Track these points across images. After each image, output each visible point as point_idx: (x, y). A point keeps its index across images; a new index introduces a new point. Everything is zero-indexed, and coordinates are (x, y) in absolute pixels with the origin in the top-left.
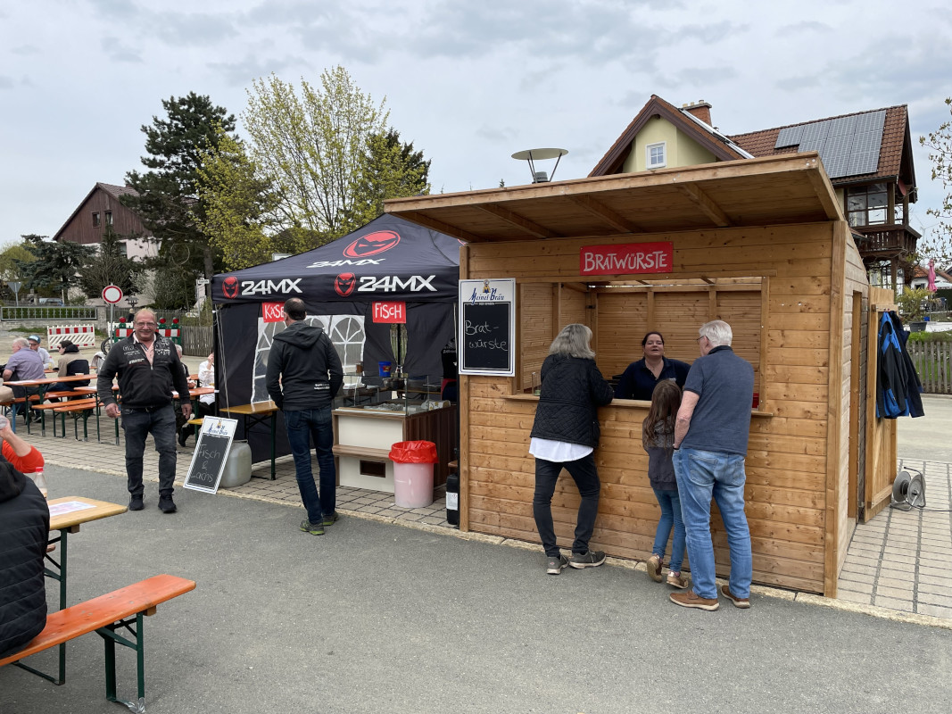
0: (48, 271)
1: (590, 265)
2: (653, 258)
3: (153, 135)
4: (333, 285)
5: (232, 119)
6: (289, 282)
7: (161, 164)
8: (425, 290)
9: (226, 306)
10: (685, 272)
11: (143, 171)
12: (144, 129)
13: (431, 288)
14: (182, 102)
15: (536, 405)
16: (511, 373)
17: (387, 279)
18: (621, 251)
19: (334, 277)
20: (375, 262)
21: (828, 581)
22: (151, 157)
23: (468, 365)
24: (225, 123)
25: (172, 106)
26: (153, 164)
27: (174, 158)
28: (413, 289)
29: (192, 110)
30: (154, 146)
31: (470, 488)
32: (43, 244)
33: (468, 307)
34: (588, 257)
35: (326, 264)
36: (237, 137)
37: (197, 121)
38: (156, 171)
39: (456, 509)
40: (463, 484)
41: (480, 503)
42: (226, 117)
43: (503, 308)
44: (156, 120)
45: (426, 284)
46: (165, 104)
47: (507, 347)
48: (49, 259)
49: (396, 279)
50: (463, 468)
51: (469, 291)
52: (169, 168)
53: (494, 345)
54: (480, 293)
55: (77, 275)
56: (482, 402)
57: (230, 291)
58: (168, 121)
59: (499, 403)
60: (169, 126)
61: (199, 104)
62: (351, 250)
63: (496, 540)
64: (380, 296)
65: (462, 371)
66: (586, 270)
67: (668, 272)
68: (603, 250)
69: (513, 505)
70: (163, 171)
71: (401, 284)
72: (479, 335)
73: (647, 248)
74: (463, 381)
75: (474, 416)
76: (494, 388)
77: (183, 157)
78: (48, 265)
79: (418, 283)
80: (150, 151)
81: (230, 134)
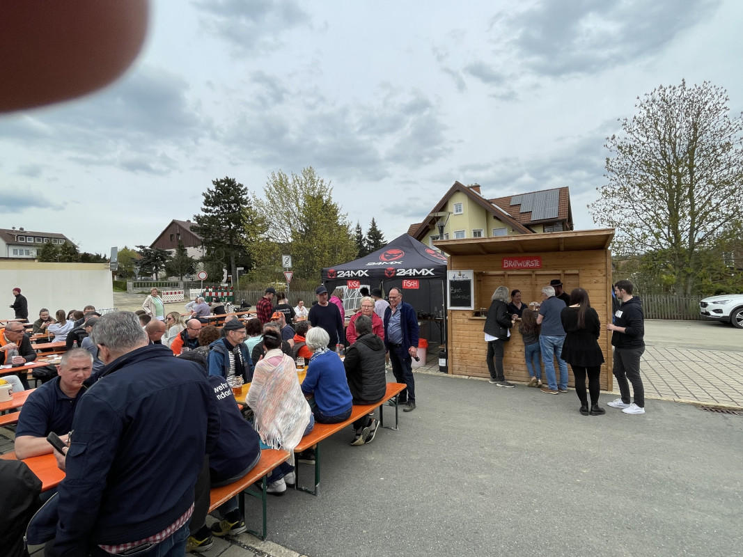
0: (148, 264)
1: (506, 265)
2: (534, 262)
3: (208, 197)
4: (384, 273)
5: (246, 189)
6: (362, 271)
7: (210, 211)
8: (429, 275)
9: (327, 282)
10: (546, 267)
11: (203, 214)
12: (204, 194)
13: (432, 274)
14: (222, 181)
15: (485, 322)
16: (472, 308)
17: (411, 270)
18: (520, 260)
19: (385, 269)
20: (399, 263)
21: (610, 385)
22: (206, 207)
23: (451, 305)
24: (243, 191)
25: (217, 184)
26: (207, 211)
27: (217, 208)
28: (423, 274)
29: (226, 185)
30: (207, 202)
31: (452, 356)
32: (146, 250)
33: (451, 282)
34: (506, 262)
35: (374, 264)
36: (248, 198)
37: (229, 190)
38: (207, 214)
39: (444, 365)
40: (449, 355)
41: (457, 363)
42: (242, 189)
43: (468, 282)
44: (209, 190)
45: (429, 272)
46: (214, 182)
47: (470, 298)
48: (149, 257)
49: (415, 270)
50: (449, 348)
51: (452, 275)
52: (215, 213)
53: (464, 297)
54: (457, 276)
55: (163, 265)
56: (458, 320)
57: (332, 276)
58: (215, 190)
59: (466, 321)
60: (215, 193)
61: (230, 182)
62: (382, 257)
63: (467, 377)
64: (407, 277)
65: (449, 308)
66: (505, 267)
67: (540, 268)
68: (513, 259)
69: (473, 363)
70: (211, 214)
71: (417, 272)
72: (457, 293)
73: (531, 259)
74: (449, 313)
75: (454, 327)
76: (464, 315)
77: (221, 208)
78: (149, 261)
79: (426, 272)
80: (205, 204)
81: (244, 197)
